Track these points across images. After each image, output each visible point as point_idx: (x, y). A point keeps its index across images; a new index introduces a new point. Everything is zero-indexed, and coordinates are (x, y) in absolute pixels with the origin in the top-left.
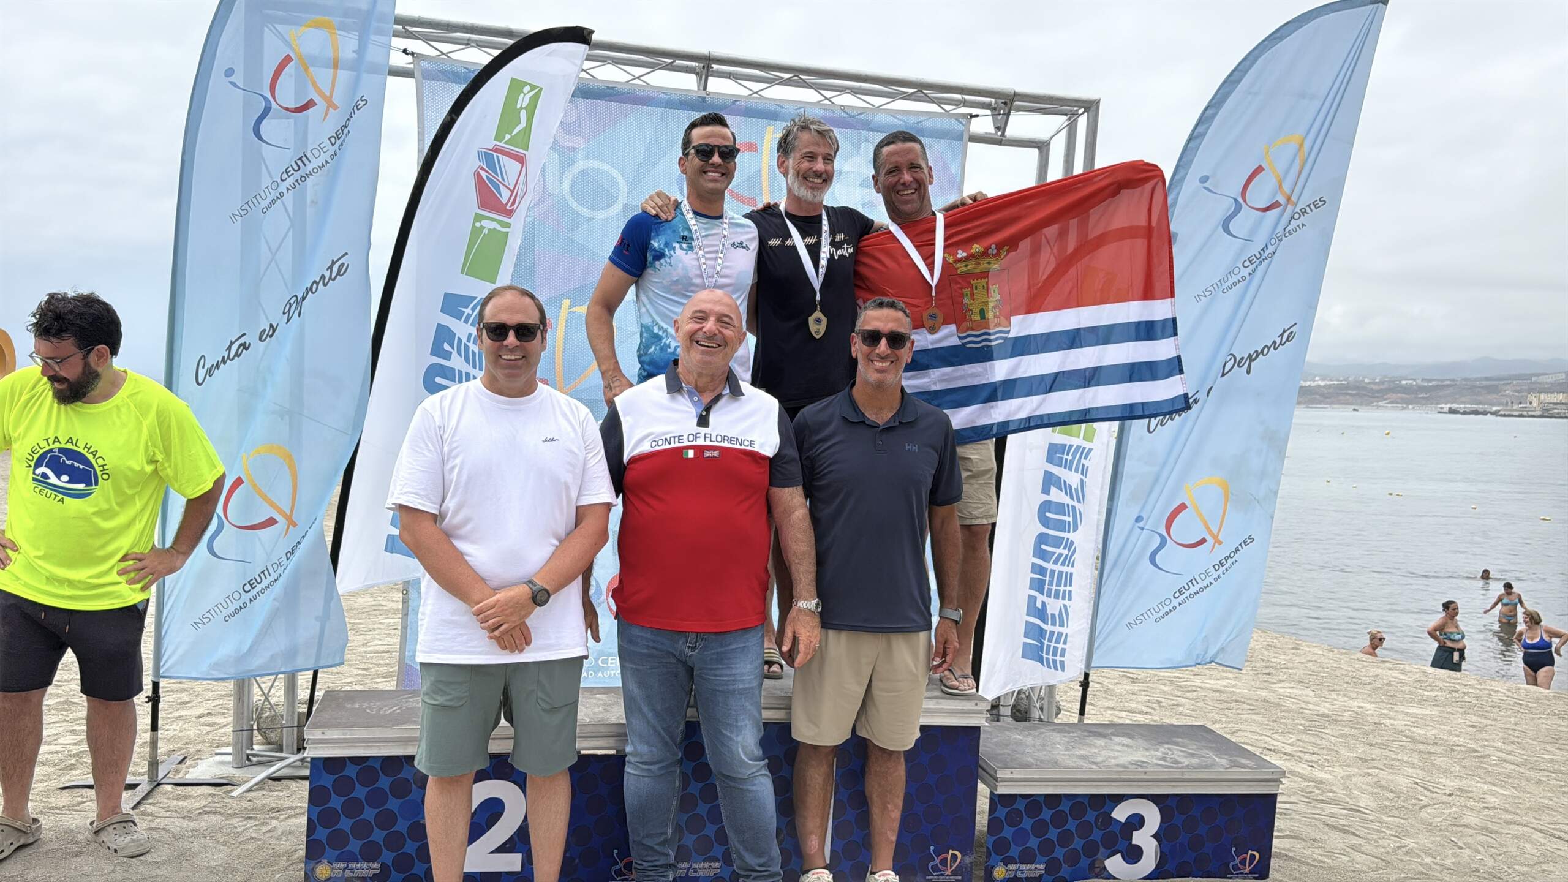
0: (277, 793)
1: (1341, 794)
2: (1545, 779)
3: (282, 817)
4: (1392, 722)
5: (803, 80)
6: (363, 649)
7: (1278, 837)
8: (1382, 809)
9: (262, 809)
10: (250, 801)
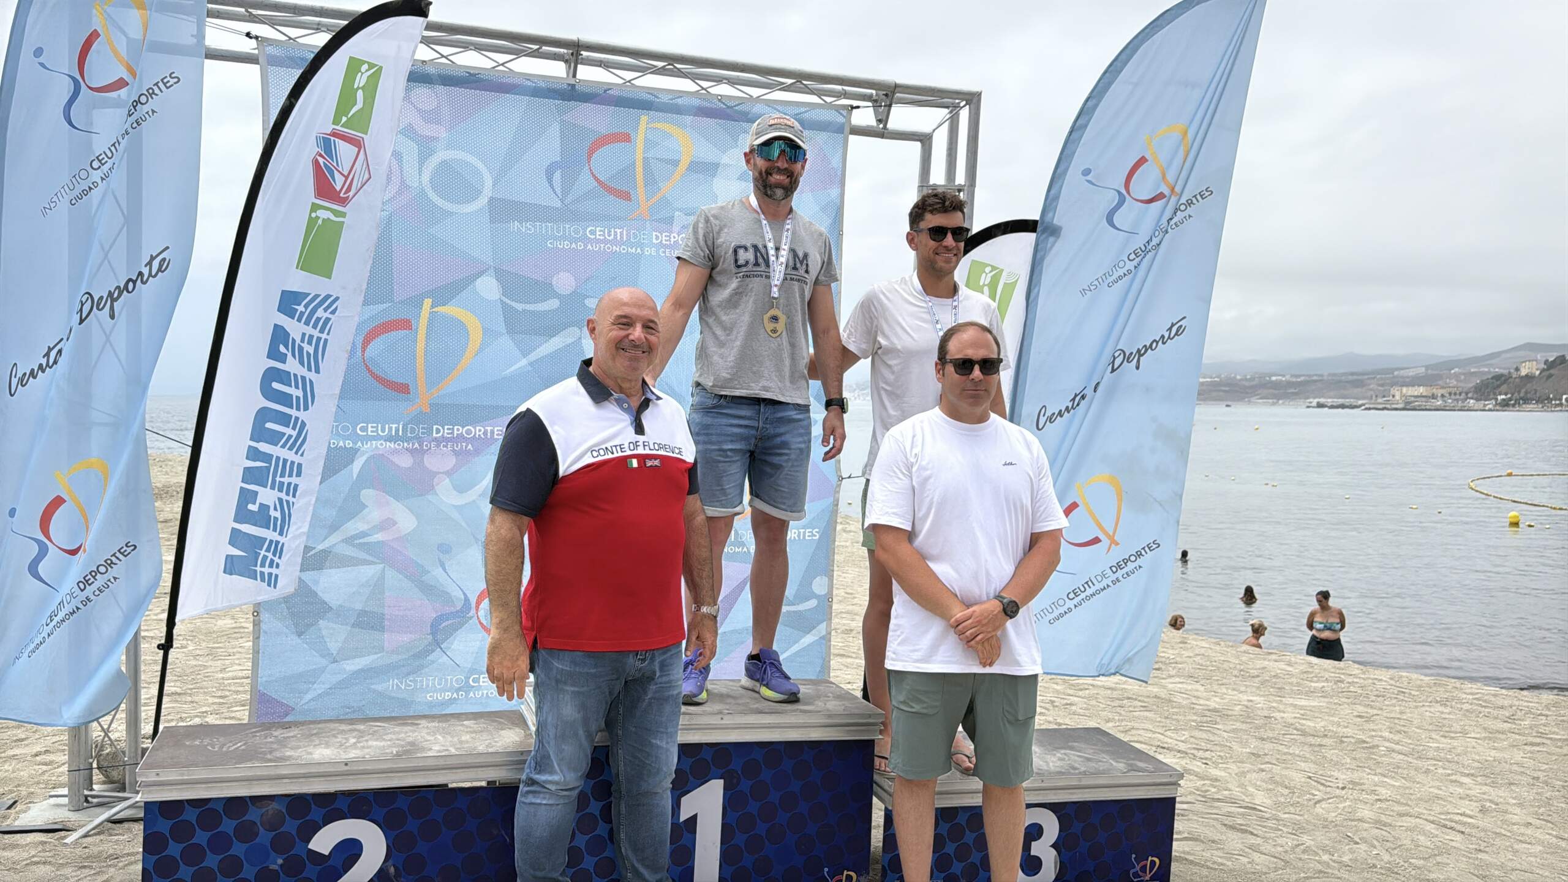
0: (116, 838)
1: (1237, 792)
2: (1432, 768)
3: (121, 864)
4: (1282, 715)
5: (678, 69)
6: (221, 675)
7: (1177, 840)
8: (1278, 805)
9: (97, 857)
10: (85, 847)
